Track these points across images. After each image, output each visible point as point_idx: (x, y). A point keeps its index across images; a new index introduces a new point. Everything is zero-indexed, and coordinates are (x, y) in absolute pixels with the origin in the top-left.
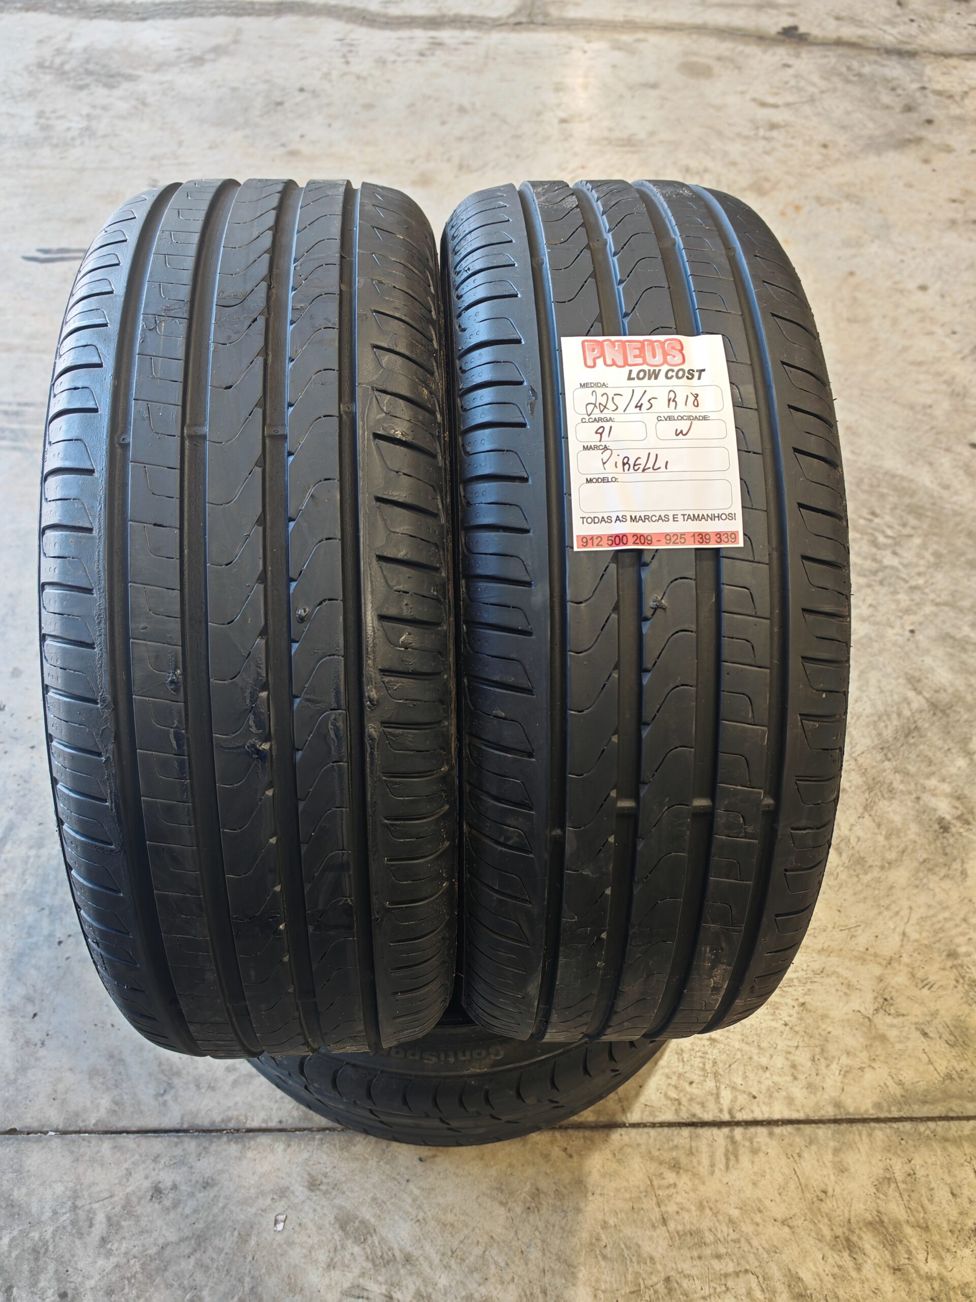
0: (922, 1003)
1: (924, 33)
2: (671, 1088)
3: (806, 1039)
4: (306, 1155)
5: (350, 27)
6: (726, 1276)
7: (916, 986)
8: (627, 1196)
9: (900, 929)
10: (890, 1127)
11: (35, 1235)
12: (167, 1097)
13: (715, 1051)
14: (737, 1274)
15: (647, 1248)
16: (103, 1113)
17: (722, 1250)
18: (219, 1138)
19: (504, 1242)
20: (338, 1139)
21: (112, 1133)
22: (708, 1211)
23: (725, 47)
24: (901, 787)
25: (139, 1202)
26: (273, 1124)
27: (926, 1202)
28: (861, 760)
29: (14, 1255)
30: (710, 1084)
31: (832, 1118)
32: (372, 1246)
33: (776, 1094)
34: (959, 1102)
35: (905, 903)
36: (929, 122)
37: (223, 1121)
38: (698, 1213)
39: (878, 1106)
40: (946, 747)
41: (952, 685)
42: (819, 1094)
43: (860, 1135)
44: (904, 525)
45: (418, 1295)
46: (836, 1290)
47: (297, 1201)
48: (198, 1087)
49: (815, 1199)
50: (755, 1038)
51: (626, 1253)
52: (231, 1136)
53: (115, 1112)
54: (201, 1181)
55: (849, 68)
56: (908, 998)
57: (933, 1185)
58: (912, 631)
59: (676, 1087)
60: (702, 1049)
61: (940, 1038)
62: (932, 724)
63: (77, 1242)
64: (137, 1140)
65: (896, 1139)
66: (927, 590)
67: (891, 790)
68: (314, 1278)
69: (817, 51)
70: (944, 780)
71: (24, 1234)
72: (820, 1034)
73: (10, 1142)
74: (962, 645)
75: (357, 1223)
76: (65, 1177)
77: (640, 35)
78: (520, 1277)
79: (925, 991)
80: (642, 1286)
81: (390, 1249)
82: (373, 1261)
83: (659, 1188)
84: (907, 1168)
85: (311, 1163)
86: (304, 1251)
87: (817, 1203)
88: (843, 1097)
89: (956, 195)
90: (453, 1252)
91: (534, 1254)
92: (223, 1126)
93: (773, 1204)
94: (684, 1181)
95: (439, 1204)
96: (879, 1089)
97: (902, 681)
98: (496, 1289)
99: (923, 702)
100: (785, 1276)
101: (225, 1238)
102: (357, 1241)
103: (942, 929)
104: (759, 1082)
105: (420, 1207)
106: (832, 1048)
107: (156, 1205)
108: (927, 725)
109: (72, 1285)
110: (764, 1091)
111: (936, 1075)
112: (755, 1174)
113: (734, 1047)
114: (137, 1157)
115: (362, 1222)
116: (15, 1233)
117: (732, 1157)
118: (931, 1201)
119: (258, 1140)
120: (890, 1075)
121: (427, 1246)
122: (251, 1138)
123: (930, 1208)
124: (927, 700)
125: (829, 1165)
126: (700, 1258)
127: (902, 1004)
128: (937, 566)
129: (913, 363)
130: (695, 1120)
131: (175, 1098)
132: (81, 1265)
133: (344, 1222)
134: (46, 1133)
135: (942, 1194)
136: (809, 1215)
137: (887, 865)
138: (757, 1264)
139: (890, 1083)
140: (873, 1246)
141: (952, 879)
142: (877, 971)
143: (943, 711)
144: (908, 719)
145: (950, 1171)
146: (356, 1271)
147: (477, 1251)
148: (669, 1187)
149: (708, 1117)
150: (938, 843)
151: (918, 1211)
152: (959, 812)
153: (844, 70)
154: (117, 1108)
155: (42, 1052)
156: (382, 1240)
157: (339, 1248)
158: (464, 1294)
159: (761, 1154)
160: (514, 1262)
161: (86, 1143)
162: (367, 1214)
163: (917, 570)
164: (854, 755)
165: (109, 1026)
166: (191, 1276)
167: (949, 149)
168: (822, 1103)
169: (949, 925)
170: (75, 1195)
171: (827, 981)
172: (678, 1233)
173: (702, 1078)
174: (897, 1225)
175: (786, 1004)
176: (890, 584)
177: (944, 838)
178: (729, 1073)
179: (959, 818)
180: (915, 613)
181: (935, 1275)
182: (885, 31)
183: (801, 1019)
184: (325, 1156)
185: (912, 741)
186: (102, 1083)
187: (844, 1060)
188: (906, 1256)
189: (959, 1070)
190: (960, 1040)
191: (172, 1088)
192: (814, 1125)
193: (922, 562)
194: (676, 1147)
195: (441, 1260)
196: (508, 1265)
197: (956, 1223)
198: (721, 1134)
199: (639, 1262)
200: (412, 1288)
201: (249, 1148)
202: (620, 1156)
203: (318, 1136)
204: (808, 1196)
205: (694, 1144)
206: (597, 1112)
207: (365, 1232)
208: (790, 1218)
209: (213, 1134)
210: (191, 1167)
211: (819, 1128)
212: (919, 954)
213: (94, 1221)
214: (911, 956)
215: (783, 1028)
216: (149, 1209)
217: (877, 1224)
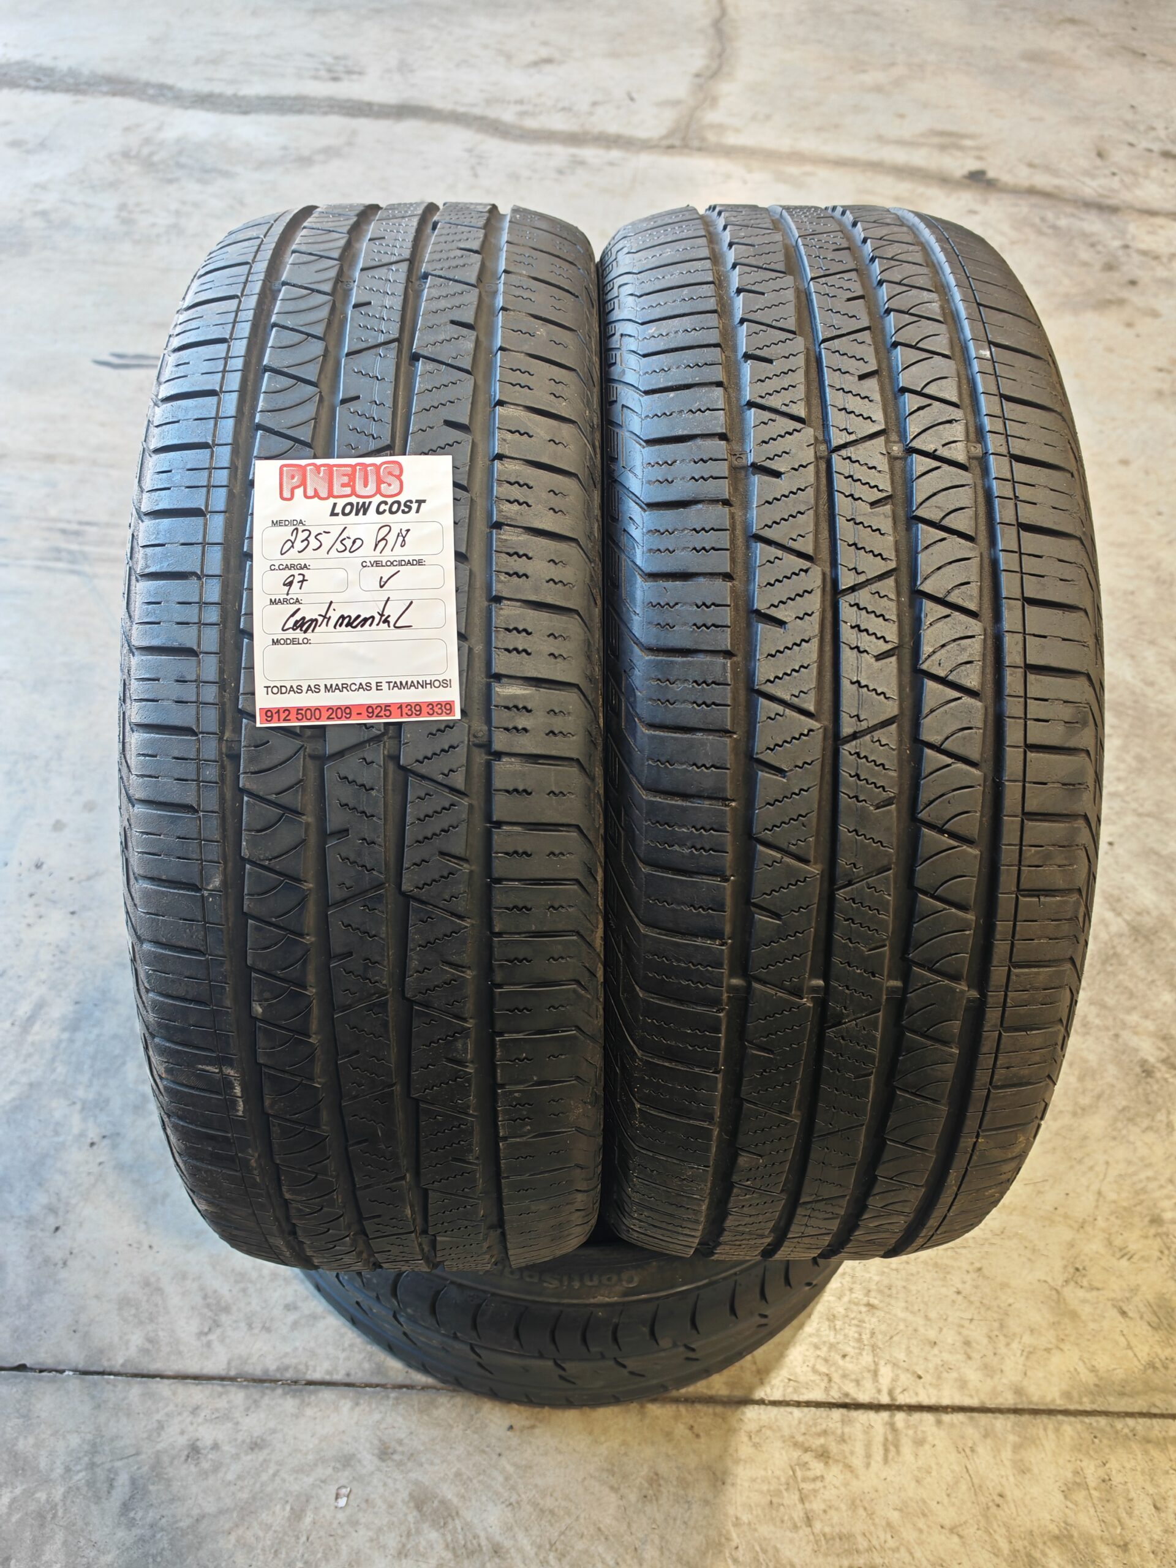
0: (1121, 1276)
1: (1127, 188)
2: (819, 1361)
3: (982, 1311)
4: (377, 1416)
5: (480, 137)
7: (1113, 1255)
8: (765, 1488)
9: (1095, 1187)
10: (1082, 1422)
11: (42, 1496)
12: (212, 1337)
13: (874, 1320)
15: (787, 1553)
16: (132, 1352)
17: (877, 1559)
18: (273, 1390)
20: (416, 1399)
21: (143, 1376)
22: (861, 1511)
23: (903, 188)
24: (1097, 1021)
25: (171, 1463)
26: (338, 1377)
27: (1124, 1515)
29: (15, 1518)
30: (867, 1359)
31: (1013, 1407)
32: (454, 1532)
33: (945, 1375)
34: (1163, 1396)
35: (1101, 1157)
36: (1133, 283)
37: (278, 1369)
38: (850, 1513)
39: (1067, 1395)
40: (1150, 979)
42: (997, 1378)
43: (1045, 1429)
47: (364, 1471)
48: (250, 1326)
49: (990, 1504)
50: (922, 1306)
51: (762, 1557)
52: (287, 1388)
53: (147, 1351)
54: (248, 1441)
55: (1043, 219)
56: (1104, 1269)
57: (1133, 1495)
58: (1112, 845)
59: (826, 1360)
60: (859, 1316)
61: (1142, 1318)
62: (1134, 951)
63: (93, 1507)
64: (173, 1387)
65: (1087, 1436)
66: (1128, 798)
69: (1007, 199)
70: (1147, 1017)
71: (29, 1494)
72: (999, 1307)
73: (18, 1380)
74: (1168, 862)
75: (436, 1504)
76: (83, 1428)
77: (808, 168)
79: (1124, 1262)
81: (476, 1537)
82: (454, 1551)
83: (804, 1480)
84: (1101, 1472)
85: (383, 1426)
86: (370, 1533)
87: (994, 1509)
88: (1025, 1383)
89: (1163, 363)
90: (551, 1545)
91: (650, 1553)
92: (278, 1376)
93: (939, 1506)
94: (834, 1474)
95: (536, 1486)
96: (1068, 1375)
99: (1123, 924)
101: (274, 1513)
102: (434, 1524)
103: (1144, 1190)
104: (926, 1359)
105: (513, 1488)
106: (1013, 1325)
107: (193, 1469)
108: (1127, 952)
109: (84, 1561)
110: (931, 1371)
111: (1136, 1363)
112: (919, 1469)
113: (895, 1315)
114: (171, 1407)
115: (443, 1502)
116: (18, 1492)
117: (892, 1448)
118: (1130, 1514)
119: (320, 1395)
120: (1081, 1359)
121: (520, 1536)
122: (311, 1393)
123: (1129, 1523)
124: (1128, 923)
125: (1007, 1463)
127: (1097, 1276)
128: (1140, 771)
130: (847, 1401)
131: (222, 1340)
132: (95, 1536)
133: (420, 1501)
134: (62, 1372)
135: (1143, 1507)
136: (983, 1523)
137: (1079, 1111)
139: (1081, 1368)
141: (1157, 1131)
142: (1068, 1235)
143: (1146, 937)
144: (1106, 944)
145: (1152, 1479)
146: (433, 1562)
147: (581, 1545)
148: (815, 1479)
149: (864, 1398)
150: (1140, 1090)
151: (1115, 1527)
152: (1164, 1055)
153: (1037, 221)
154: (148, 1345)
155: (63, 1274)
156: (467, 1526)
157: (413, 1531)
159: (927, 1447)
160: (625, 1561)
161: (110, 1387)
162: (449, 1492)
165: (146, 1247)
166: (230, 1557)
167: (1155, 314)
168: (1000, 1388)
169: (1153, 1185)
170: (94, 1449)
171: (1008, 1243)
172: (824, 1535)
173: (857, 1351)
174: (1089, 1541)
175: (959, 1268)
177: (1147, 1083)
178: (890, 1346)
179: (1164, 1061)
180: (1114, 823)
182: (1083, 183)
183: (976, 1287)
184: (400, 1419)
185: (1110, 969)
186: (135, 1316)
187: (1027, 1339)
189: (1163, 1358)
190: (1165, 1322)
191: (218, 1326)
192: (990, 1415)
193: (1122, 766)
194: (825, 1433)
195: (536, 1554)
197: (1159, 1542)
198: (878, 1419)
201: (309, 1404)
202: (756, 1440)
203: (393, 1394)
204: (982, 1499)
205: (847, 1430)
206: (731, 1385)
207: (446, 1514)
208: (961, 1525)
209: (266, 1385)
210: (237, 1423)
211: (996, 1418)
212: (1117, 1217)
213: (115, 1484)
214: (1107, 1219)
215: (954, 1296)
216: (183, 1473)
217: (1063, 1538)
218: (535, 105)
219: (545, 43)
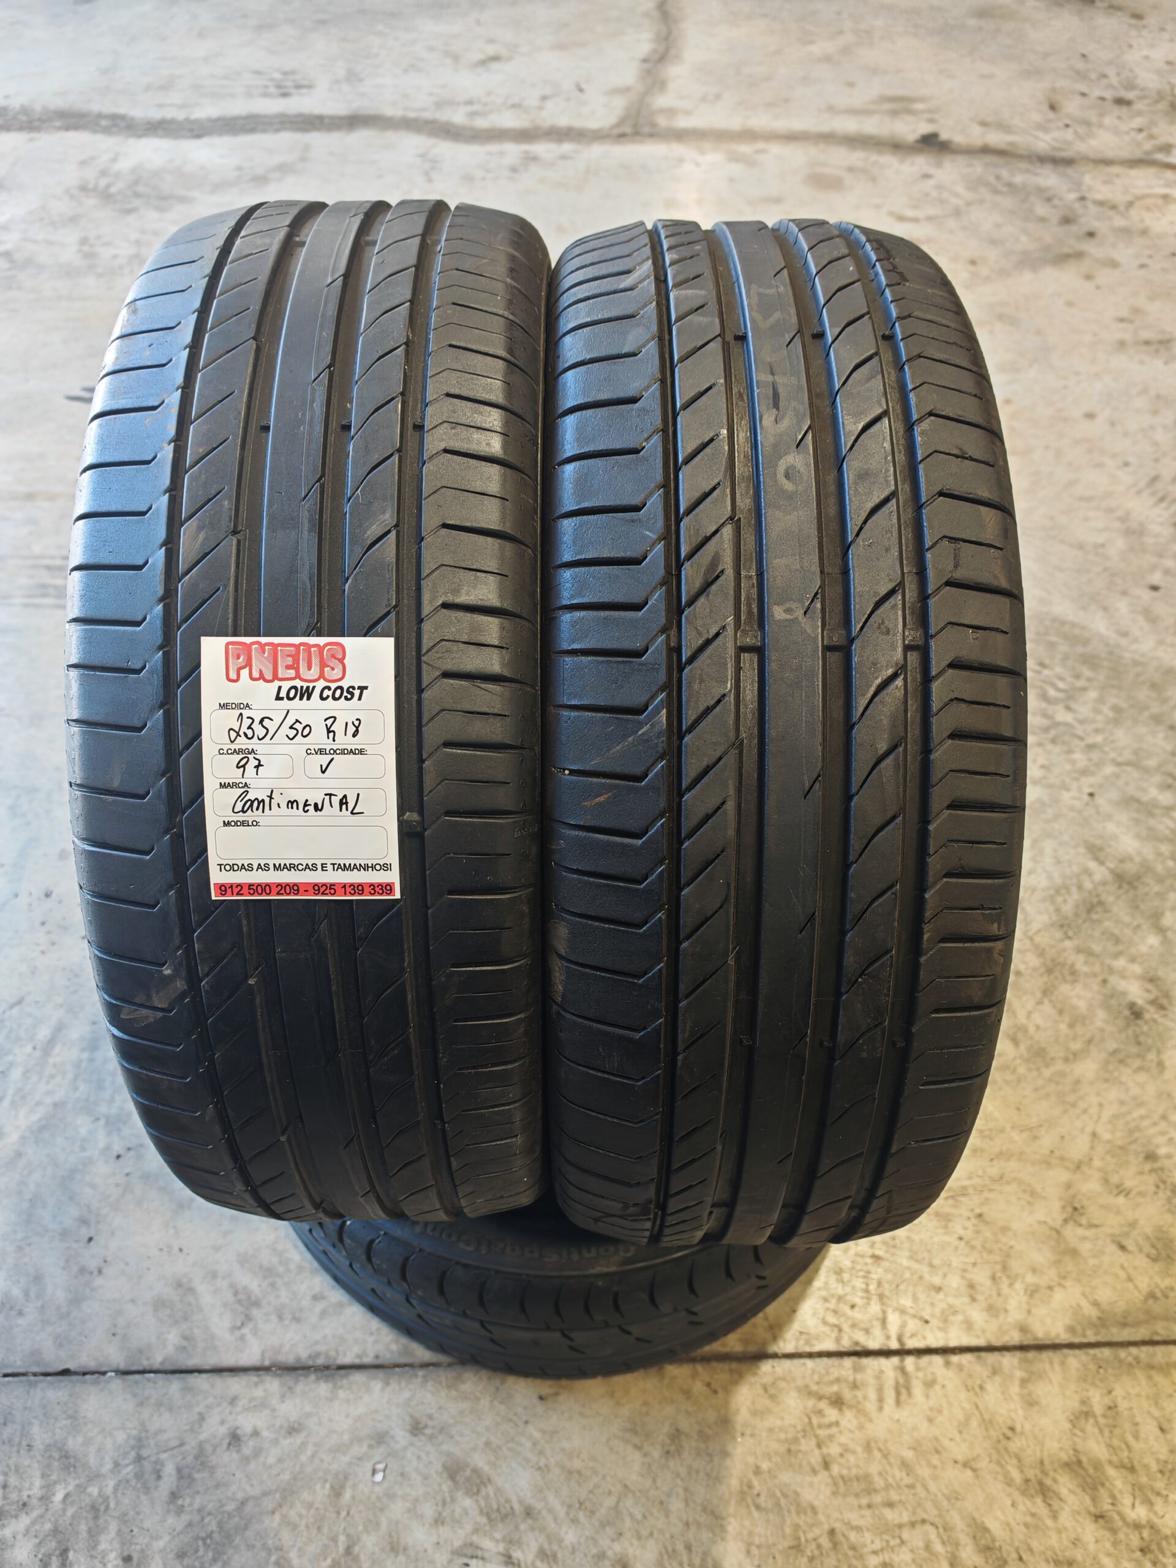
0: (1118, 1213)
1: (1081, 139)
2: (829, 1313)
3: (985, 1255)
4: (407, 1394)
5: (431, 141)
6: (900, 1526)
7: (1110, 1192)
8: (782, 1436)
9: (1089, 1129)
10: (1087, 1354)
11: (94, 1490)
12: (246, 1330)
13: (880, 1271)
14: (913, 1524)
15: (807, 1496)
16: (170, 1349)
17: (894, 1496)
18: (306, 1376)
19: (640, 1491)
20: (444, 1375)
21: (181, 1372)
22: (877, 1454)
23: (857, 157)
24: (1085, 969)
26: (367, 1360)
27: (1130, 1439)
28: (1037, 939)
29: (70, 1512)
30: (875, 1308)
31: (1018, 1344)
32: (487, 1498)
33: (951, 1318)
34: (1165, 1324)
35: (1094, 1100)
36: (1091, 235)
37: (310, 1357)
38: (866, 1455)
39: (1071, 1329)
40: (1135, 923)
41: (1139, 854)
42: (1002, 1317)
43: (1051, 1363)
44: (1078, 677)
45: (542, 1554)
46: (1029, 1541)
47: (398, 1447)
48: (281, 1318)
49: (1001, 1437)
50: (926, 1255)
51: (783, 1502)
52: (319, 1374)
53: (184, 1348)
54: (286, 1425)
55: (998, 178)
56: (1102, 1206)
57: (1138, 1419)
58: (1091, 795)
59: (835, 1312)
60: (865, 1268)
61: (1141, 1250)
62: (1118, 897)
63: (143, 1497)
64: (210, 1380)
65: (1092, 1367)
66: (1106, 749)
67: (1073, 972)
68: (419, 1536)
69: (961, 161)
70: (1133, 960)
71: (81, 1488)
72: (1000, 1249)
73: (63, 1384)
74: (1149, 809)
75: (468, 1472)
76: (128, 1424)
77: (760, 145)
78: (661, 1531)
79: (1121, 1200)
80: (803, 1539)
81: (508, 1501)
82: (488, 1516)
83: (820, 1426)
84: (1107, 1401)
85: (413, 1403)
86: (408, 1505)
87: (1004, 1442)
88: (1029, 1321)
89: (1124, 313)
90: (581, 1504)
91: (676, 1505)
92: (311, 1363)
93: (952, 1443)
94: (848, 1419)
95: (563, 1450)
96: (1071, 1310)
97: (1082, 850)
98: (632, 1545)
99: (1107, 873)
100: (969, 1526)
101: (314, 1492)
102: (468, 1493)
103: (1138, 1129)
104: (932, 1304)
105: (541, 1453)
106: (1016, 1265)
107: (235, 1455)
108: (1111, 899)
109: (138, 1547)
110: (938, 1315)
111: (1137, 1294)
112: (931, 1409)
113: (901, 1265)
114: (211, 1400)
115: (475, 1471)
116: (70, 1488)
117: (904, 1391)
118: (1136, 1437)
119: (351, 1378)
120: (1084, 1294)
121: (551, 1498)
122: (343, 1377)
123: (1137, 1446)
124: (1112, 871)
125: (1016, 1398)
126: (869, 1506)
127: (1094, 1213)
128: (1117, 722)
129: (1081, 498)
130: (858, 1348)
131: (255, 1332)
132: (147, 1524)
133: (453, 1471)
134: (104, 1373)
135: (1149, 1429)
136: (995, 1456)
137: (1071, 1057)
138: (936, 1512)
139: (1084, 1304)
140: (1070, 1491)
141: (1148, 1070)
142: (1063, 1176)
143: (1130, 883)
144: (1090, 892)
145: (1157, 1403)
146: (469, 1527)
147: (610, 1502)
148: (830, 1426)
149: (874, 1344)
150: (1130, 1032)
151: (1122, 1450)
152: (1152, 997)
153: (992, 179)
154: (184, 1343)
155: (99, 1281)
156: (499, 1491)
157: (448, 1500)
158: (594, 1551)
159: (937, 1387)
160: (652, 1514)
161: (151, 1384)
162: (479, 1460)
163: (1094, 726)
164: (1030, 934)
165: (176, 1250)
166: (276, 1535)
167: (1114, 264)
168: (1005, 1327)
169: (1146, 1123)
170: (140, 1443)
171: (1008, 1189)
172: (842, 1478)
173: (865, 1301)
174: (1097, 1465)
175: (961, 1215)
176: (1064, 743)
177: (1137, 1025)
178: (897, 1294)
179: (1153, 1002)
180: (1093, 774)
181: (1144, 1522)
182: (1036, 137)
183: (978, 1232)
184: (429, 1396)
185: (1094, 916)
186: (170, 1316)
187: (1030, 1279)
188: (1110, 1501)
189: (1163, 1287)
190: (1164, 1253)
191: (250, 1320)
192: (997, 1353)
193: (1099, 718)
194: (838, 1380)
195: (567, 1514)
196: (645, 1517)
197: (1166, 1462)
198: (888, 1365)
199: (798, 1513)
200: (534, 1547)
201: (341, 1387)
202: (772, 1391)
203: (421, 1373)
204: (993, 1433)
205: (859, 1377)
206: (745, 1341)
207: (478, 1481)
208: (974, 1459)
209: (300, 1372)
210: (274, 1410)
211: (1003, 1356)
212: (1113, 1156)
213: (162, 1474)
214: (1103, 1159)
215: (957, 1242)
216: (226, 1459)
217: (1074, 1465)
218: (486, 104)
219: (491, 41)
